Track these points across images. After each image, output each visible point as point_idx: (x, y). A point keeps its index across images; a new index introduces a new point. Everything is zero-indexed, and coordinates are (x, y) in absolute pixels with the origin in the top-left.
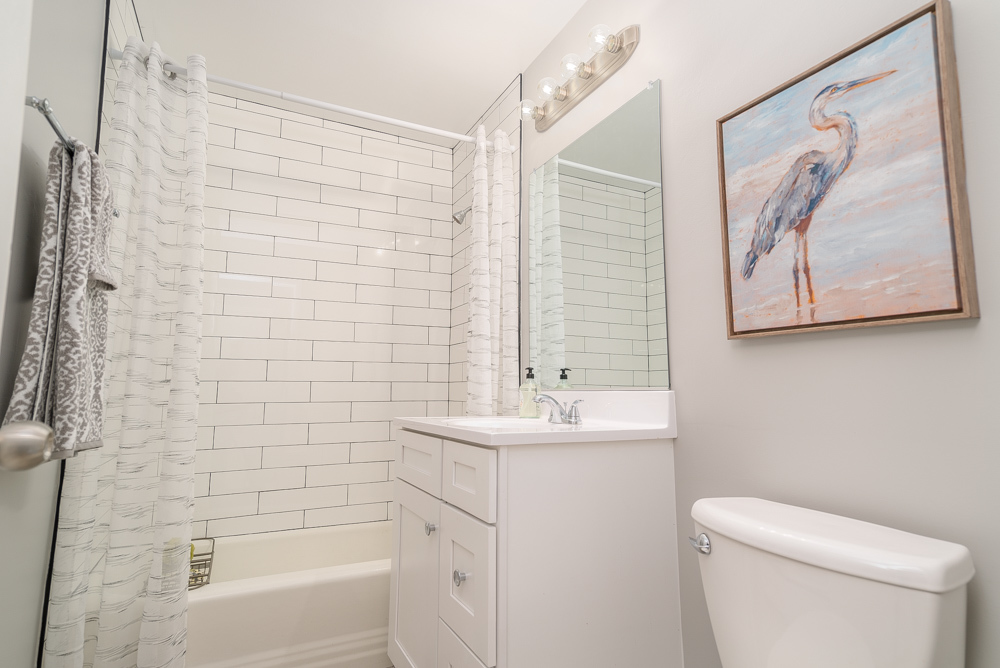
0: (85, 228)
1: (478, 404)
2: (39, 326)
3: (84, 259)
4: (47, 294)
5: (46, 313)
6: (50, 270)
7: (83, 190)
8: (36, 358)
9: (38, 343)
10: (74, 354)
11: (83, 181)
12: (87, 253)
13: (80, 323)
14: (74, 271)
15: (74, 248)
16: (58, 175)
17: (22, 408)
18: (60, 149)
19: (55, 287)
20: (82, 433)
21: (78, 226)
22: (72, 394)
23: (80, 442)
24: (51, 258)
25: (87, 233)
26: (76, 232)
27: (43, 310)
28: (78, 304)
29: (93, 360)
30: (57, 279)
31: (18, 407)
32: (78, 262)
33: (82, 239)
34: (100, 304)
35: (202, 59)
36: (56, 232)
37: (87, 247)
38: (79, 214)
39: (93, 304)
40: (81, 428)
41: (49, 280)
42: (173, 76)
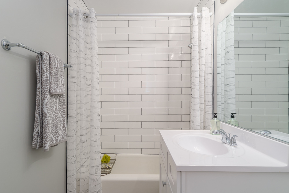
0: (47, 79)
1: (194, 125)
2: (37, 112)
3: (47, 90)
4: (39, 102)
5: (39, 107)
6: (39, 94)
7: (45, 67)
8: (37, 122)
9: (38, 117)
10: (46, 120)
11: (45, 65)
12: (48, 87)
13: (47, 110)
14: (44, 94)
15: (44, 87)
16: (39, 64)
17: (35, 136)
18: (38, 55)
19: (41, 99)
20: (58, 139)
21: (44, 80)
22: (46, 133)
23: (57, 142)
24: (39, 90)
25: (48, 81)
26: (44, 81)
27: (38, 107)
28: (46, 104)
29: (61, 116)
30: (41, 97)
31: (34, 136)
32: (45, 91)
33: (46, 83)
34: (62, 99)
35: (93, 10)
36: (39, 82)
37: (48, 86)
38: (44, 75)
39: (60, 99)
40: (57, 138)
41: (39, 97)
42: (87, 17)
